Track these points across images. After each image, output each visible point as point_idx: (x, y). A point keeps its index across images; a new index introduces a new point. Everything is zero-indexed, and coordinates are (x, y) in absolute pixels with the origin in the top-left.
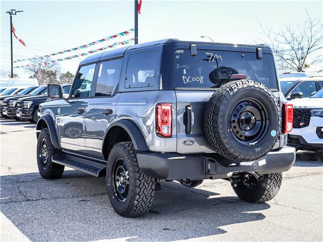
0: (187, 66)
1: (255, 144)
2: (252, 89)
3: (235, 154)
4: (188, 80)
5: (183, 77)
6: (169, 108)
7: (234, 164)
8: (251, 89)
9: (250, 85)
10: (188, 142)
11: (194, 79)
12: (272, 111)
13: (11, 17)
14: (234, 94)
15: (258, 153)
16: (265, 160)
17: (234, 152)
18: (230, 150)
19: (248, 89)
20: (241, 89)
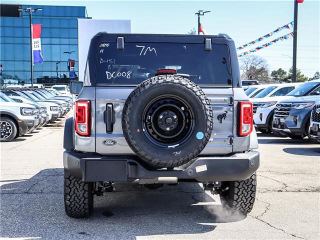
0: (113, 61)
1: (176, 147)
2: (170, 85)
3: (147, 157)
4: (112, 76)
5: (107, 72)
6: (85, 105)
7: (166, 169)
8: (167, 85)
9: (167, 81)
10: (108, 142)
11: (119, 75)
12: (198, 110)
13: (199, 18)
14: (145, 91)
15: (178, 157)
16: (205, 165)
17: (146, 155)
18: (141, 152)
19: (164, 85)
20: (155, 84)
